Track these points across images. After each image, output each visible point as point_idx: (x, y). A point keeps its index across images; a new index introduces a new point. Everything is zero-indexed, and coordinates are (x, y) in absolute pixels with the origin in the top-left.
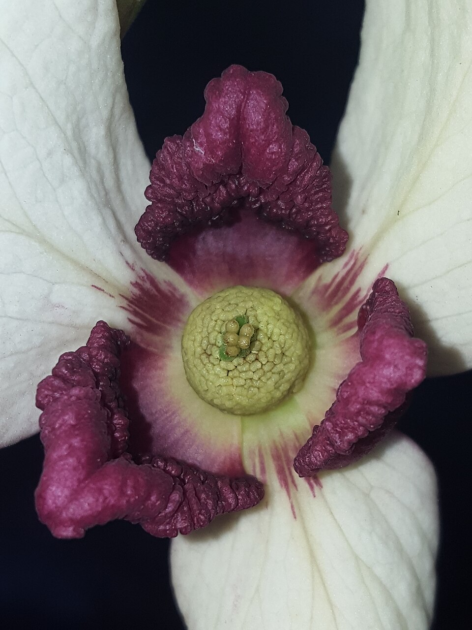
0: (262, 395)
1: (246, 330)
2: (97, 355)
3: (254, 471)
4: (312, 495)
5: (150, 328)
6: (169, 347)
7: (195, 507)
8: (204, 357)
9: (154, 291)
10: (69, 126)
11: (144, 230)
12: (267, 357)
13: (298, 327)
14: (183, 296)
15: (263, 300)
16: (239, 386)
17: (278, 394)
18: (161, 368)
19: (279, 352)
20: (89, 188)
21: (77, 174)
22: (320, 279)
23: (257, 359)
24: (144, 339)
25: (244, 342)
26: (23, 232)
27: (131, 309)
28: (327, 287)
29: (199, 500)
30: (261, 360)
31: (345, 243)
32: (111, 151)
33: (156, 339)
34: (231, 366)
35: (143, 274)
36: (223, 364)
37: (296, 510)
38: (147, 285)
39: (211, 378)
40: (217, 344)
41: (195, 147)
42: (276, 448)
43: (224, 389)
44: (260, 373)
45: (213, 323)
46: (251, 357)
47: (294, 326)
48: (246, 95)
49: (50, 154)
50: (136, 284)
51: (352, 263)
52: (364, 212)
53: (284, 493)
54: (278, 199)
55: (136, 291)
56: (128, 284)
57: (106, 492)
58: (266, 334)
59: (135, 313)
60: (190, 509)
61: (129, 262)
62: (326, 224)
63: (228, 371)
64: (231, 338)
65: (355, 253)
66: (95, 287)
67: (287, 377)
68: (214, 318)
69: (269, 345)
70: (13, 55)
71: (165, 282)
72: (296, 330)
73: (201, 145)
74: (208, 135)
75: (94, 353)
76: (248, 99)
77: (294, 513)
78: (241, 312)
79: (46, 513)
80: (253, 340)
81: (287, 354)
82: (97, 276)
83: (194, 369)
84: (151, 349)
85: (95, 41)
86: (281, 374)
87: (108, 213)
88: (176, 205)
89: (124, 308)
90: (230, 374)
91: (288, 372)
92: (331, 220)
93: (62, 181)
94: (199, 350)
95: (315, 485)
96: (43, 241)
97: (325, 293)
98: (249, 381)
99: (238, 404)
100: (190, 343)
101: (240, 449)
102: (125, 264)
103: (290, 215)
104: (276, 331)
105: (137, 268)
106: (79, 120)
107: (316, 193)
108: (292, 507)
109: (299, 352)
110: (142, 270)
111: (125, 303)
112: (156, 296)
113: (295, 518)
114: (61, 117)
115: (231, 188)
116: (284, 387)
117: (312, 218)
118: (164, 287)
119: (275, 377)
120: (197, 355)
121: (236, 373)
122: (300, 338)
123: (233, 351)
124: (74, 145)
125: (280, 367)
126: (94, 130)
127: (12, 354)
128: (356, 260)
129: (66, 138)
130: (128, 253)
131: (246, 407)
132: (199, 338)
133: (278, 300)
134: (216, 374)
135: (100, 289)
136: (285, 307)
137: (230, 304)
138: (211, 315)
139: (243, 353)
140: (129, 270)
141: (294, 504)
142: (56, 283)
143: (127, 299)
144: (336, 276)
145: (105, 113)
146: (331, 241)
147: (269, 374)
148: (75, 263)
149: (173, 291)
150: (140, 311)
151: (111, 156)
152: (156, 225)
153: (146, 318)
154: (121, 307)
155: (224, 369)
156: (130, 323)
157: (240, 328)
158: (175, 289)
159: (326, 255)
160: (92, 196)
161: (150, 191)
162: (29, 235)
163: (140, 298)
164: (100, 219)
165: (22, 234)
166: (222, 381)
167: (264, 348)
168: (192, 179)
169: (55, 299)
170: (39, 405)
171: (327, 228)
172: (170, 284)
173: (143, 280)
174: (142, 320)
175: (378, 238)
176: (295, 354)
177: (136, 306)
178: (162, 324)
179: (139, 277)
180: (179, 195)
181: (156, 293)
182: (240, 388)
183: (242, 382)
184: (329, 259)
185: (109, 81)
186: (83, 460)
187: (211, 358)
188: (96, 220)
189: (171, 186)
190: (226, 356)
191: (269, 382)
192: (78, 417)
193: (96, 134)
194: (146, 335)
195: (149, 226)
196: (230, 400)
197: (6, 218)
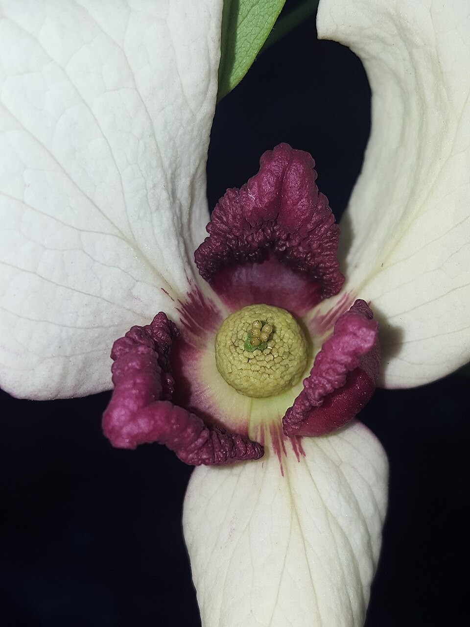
0: (271, 380)
1: (267, 328)
2: (156, 333)
3: (256, 438)
4: (297, 460)
5: (193, 329)
6: (205, 346)
7: (216, 445)
8: (232, 347)
9: (201, 303)
10: (170, 172)
11: (201, 254)
12: (278, 352)
13: (302, 337)
14: (219, 312)
15: (279, 314)
16: (255, 371)
17: (282, 382)
18: (196, 359)
19: (287, 350)
20: (173, 219)
21: (168, 206)
22: (318, 312)
23: (270, 353)
24: (189, 336)
25: (265, 337)
26: (124, 238)
27: (183, 312)
28: (323, 318)
29: (221, 443)
30: (274, 354)
31: (342, 284)
32: (190, 198)
33: (196, 338)
34: (251, 356)
35: (195, 289)
36: (246, 353)
37: (284, 470)
38: (197, 298)
39: (235, 363)
40: (243, 339)
41: (249, 194)
42: (274, 427)
43: (244, 372)
44: (271, 363)
45: (242, 325)
46: (267, 351)
47: (299, 335)
48: (290, 162)
49: (154, 186)
50: (190, 295)
51: (343, 301)
52: (356, 267)
53: (277, 458)
54: (299, 244)
55: (189, 300)
56: (185, 293)
57: (157, 418)
58: (279, 336)
59: (186, 316)
60: (213, 447)
61: (188, 278)
62: (331, 267)
63: (249, 359)
64: (256, 332)
65: (347, 294)
66: (164, 290)
67: (291, 370)
68: (243, 322)
69: (281, 344)
70: (147, 111)
71: (208, 299)
72: (300, 338)
73: (254, 193)
74: (259, 187)
75: (155, 331)
76: (290, 165)
77: (282, 472)
78: (264, 319)
79: (110, 427)
80: (270, 338)
81: (292, 353)
82: (166, 282)
83: (224, 356)
84: (191, 344)
85: (199, 117)
86: (286, 367)
87: (181, 240)
88: (227, 239)
89: (179, 310)
90: (250, 361)
91: (291, 367)
92: (335, 265)
93: (157, 209)
94: (229, 342)
95: (300, 454)
96: (137, 248)
97: (321, 322)
98: (263, 368)
99: (252, 384)
100: (223, 338)
101: (247, 423)
102: (186, 278)
103: (306, 258)
104: (287, 335)
105: (193, 284)
106: (176, 169)
107: (327, 242)
108: (282, 468)
109: (301, 354)
110: (196, 286)
111: (180, 307)
112: (201, 307)
113: (283, 475)
114: (166, 163)
115: (267, 233)
116: (287, 378)
117: (322, 262)
118: (207, 302)
119: (283, 368)
120: (227, 346)
121: (254, 361)
122: (302, 344)
123: (256, 342)
124: (170, 185)
125: (286, 362)
126: (183, 180)
127: (98, 327)
128: (347, 299)
129: (166, 178)
130: (189, 271)
131: (258, 389)
132: (230, 334)
133: (290, 316)
134: (239, 361)
135: (166, 292)
136: (294, 321)
137: (255, 313)
138: (241, 319)
139: (262, 346)
140: (188, 284)
141: (283, 465)
142: (139, 281)
143: (182, 304)
144: (331, 310)
145: (192, 171)
146: (333, 281)
147: (278, 365)
148: (154, 269)
149: (212, 306)
150: (189, 316)
151: (189, 201)
152: (211, 251)
153: (192, 322)
154: (177, 309)
155: (246, 357)
156: (181, 322)
157: (263, 326)
158: (214, 306)
159: (326, 293)
160: (174, 224)
161: (211, 226)
162: (128, 242)
163: (190, 306)
164: (177, 242)
165: (124, 239)
166: (243, 366)
167: (277, 347)
168: (243, 218)
169: (135, 292)
170: (113, 357)
171: (331, 270)
172: (211, 301)
173: (195, 294)
174: (189, 322)
175: (365, 283)
176: (298, 355)
177: (187, 310)
178: (202, 328)
179: (193, 290)
180: (230, 232)
181: (202, 305)
182: (256, 373)
183: (258, 368)
184: (327, 296)
185: (201, 148)
186: (143, 393)
187: (238, 349)
188: (174, 242)
189: (226, 224)
190: (249, 347)
191: (277, 372)
192: (143, 365)
193: (183, 183)
194: (190, 333)
195: (206, 251)
196: (247, 381)
197: (116, 225)
